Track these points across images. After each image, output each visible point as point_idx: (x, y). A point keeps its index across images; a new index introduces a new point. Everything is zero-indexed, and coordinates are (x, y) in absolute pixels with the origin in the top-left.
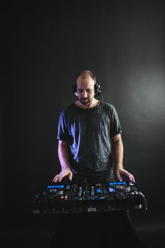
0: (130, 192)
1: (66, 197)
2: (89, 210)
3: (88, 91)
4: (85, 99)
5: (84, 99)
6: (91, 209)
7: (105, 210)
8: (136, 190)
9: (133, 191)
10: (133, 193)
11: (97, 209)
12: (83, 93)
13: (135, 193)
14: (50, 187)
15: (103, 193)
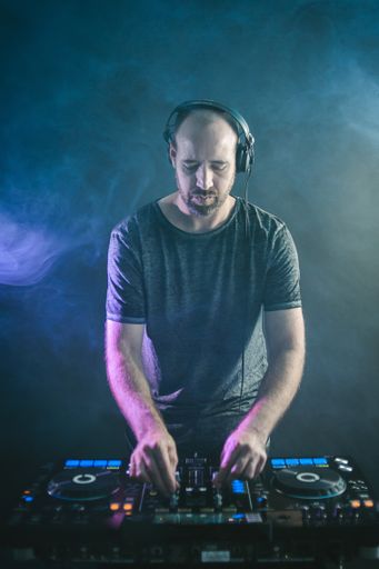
0: (344, 499)
1: (128, 507)
2: (207, 556)
3: (216, 166)
4: (204, 193)
5: (202, 193)
6: (211, 553)
7: (260, 560)
8: (363, 492)
9: (356, 497)
10: (356, 504)
11: (232, 556)
12: (199, 174)
13: (362, 505)
14: (75, 463)
15: (254, 497)
